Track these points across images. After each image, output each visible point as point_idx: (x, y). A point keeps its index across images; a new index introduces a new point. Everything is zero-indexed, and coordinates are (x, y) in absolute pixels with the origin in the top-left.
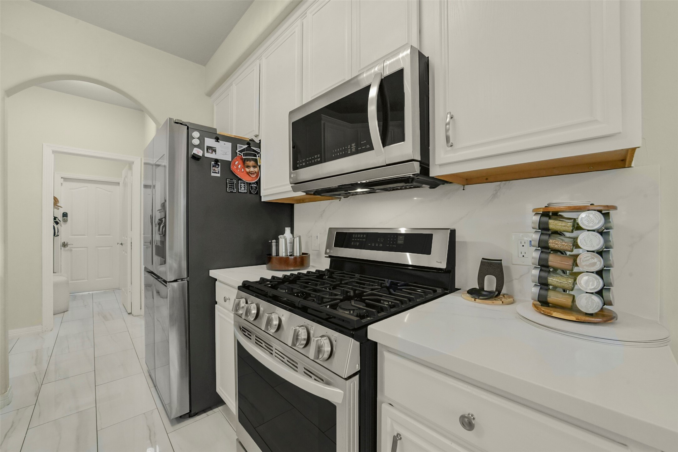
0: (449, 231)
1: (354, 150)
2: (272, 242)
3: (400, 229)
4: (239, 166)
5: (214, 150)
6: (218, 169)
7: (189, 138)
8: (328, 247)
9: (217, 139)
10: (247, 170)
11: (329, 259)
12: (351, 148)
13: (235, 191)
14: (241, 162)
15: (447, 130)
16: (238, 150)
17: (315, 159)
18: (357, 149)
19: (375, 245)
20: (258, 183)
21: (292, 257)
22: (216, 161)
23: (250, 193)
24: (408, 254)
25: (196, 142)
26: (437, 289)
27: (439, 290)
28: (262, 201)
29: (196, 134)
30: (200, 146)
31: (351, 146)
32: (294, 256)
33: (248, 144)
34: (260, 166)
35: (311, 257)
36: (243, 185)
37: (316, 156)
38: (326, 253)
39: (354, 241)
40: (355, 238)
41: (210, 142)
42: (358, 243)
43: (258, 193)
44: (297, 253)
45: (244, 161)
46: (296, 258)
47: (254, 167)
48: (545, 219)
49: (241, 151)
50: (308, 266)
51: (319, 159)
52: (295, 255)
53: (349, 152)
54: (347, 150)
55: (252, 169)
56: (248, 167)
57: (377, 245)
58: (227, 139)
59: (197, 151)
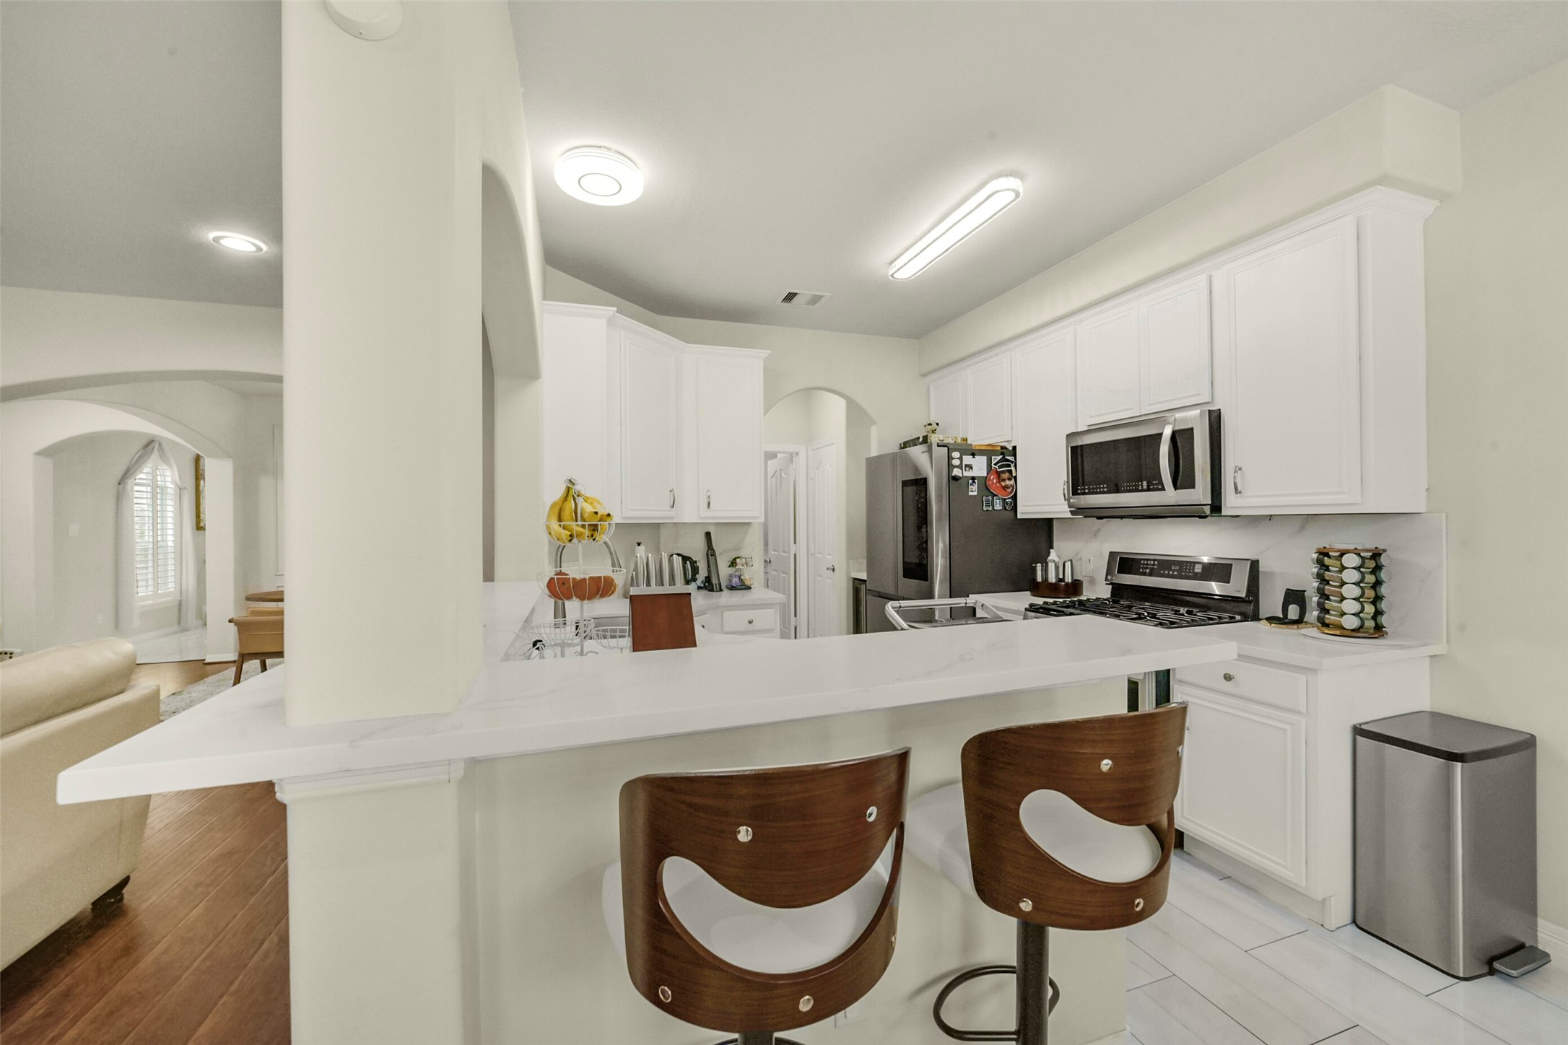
0: (1249, 562)
1: (1145, 487)
2: (1036, 566)
3: (1202, 558)
4: (995, 481)
5: (971, 467)
6: (975, 487)
7: (950, 458)
8: (1109, 572)
9: (973, 455)
10: (1003, 484)
11: (1111, 586)
12: (1142, 485)
13: (990, 509)
14: (995, 476)
15: (1235, 478)
16: (993, 463)
17: (1100, 488)
18: (1148, 486)
19: (1169, 573)
20: (1015, 498)
21: (1063, 583)
22: (973, 478)
23: (1005, 509)
24: (1213, 584)
25: (956, 462)
26: (1236, 616)
27: (1238, 617)
28: (1019, 517)
29: (956, 454)
30: (960, 467)
31: (1142, 483)
32: (1064, 582)
33: (1002, 454)
34: (1015, 478)
35: (1084, 585)
36: (998, 501)
37: (1102, 486)
38: (1106, 580)
39: (1143, 568)
40: (1144, 564)
41: (968, 460)
42: (1148, 571)
43: (1015, 509)
44: (1068, 579)
45: (998, 474)
46: (1067, 584)
47: (1010, 479)
48: (1321, 557)
49: (995, 464)
50: (1081, 594)
51: (1105, 490)
52: (1066, 581)
53: (1140, 488)
54: (1138, 486)
55: (1008, 482)
56: (1004, 480)
57: (1171, 573)
58: (982, 452)
59: (956, 472)
